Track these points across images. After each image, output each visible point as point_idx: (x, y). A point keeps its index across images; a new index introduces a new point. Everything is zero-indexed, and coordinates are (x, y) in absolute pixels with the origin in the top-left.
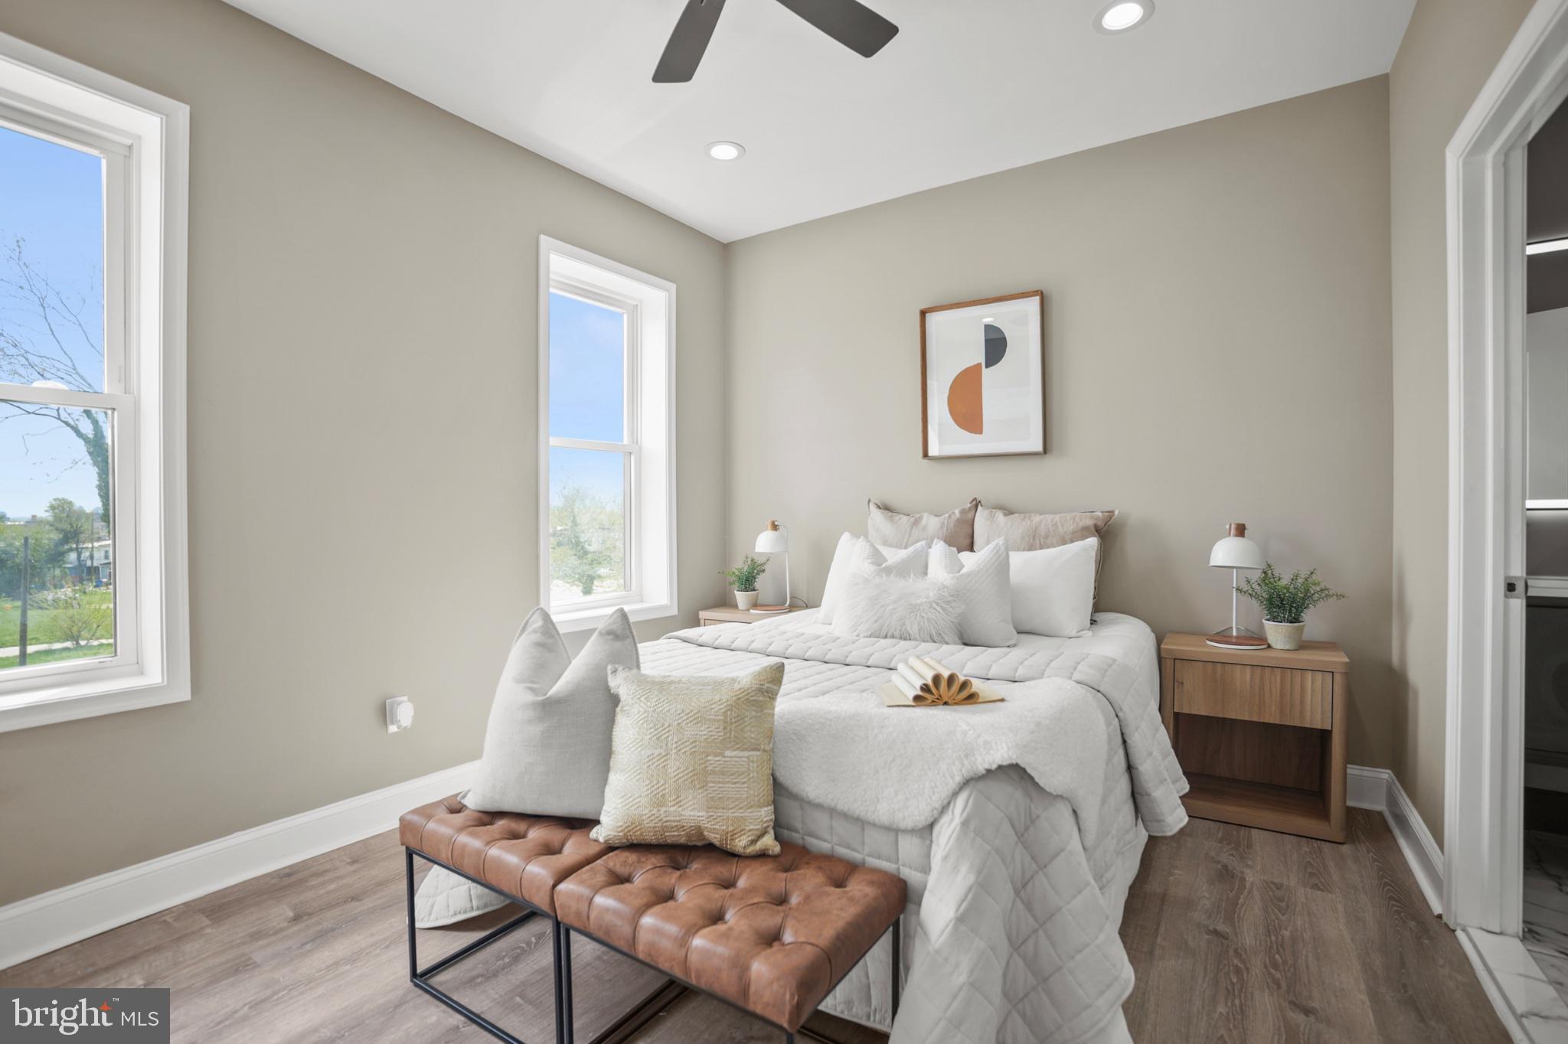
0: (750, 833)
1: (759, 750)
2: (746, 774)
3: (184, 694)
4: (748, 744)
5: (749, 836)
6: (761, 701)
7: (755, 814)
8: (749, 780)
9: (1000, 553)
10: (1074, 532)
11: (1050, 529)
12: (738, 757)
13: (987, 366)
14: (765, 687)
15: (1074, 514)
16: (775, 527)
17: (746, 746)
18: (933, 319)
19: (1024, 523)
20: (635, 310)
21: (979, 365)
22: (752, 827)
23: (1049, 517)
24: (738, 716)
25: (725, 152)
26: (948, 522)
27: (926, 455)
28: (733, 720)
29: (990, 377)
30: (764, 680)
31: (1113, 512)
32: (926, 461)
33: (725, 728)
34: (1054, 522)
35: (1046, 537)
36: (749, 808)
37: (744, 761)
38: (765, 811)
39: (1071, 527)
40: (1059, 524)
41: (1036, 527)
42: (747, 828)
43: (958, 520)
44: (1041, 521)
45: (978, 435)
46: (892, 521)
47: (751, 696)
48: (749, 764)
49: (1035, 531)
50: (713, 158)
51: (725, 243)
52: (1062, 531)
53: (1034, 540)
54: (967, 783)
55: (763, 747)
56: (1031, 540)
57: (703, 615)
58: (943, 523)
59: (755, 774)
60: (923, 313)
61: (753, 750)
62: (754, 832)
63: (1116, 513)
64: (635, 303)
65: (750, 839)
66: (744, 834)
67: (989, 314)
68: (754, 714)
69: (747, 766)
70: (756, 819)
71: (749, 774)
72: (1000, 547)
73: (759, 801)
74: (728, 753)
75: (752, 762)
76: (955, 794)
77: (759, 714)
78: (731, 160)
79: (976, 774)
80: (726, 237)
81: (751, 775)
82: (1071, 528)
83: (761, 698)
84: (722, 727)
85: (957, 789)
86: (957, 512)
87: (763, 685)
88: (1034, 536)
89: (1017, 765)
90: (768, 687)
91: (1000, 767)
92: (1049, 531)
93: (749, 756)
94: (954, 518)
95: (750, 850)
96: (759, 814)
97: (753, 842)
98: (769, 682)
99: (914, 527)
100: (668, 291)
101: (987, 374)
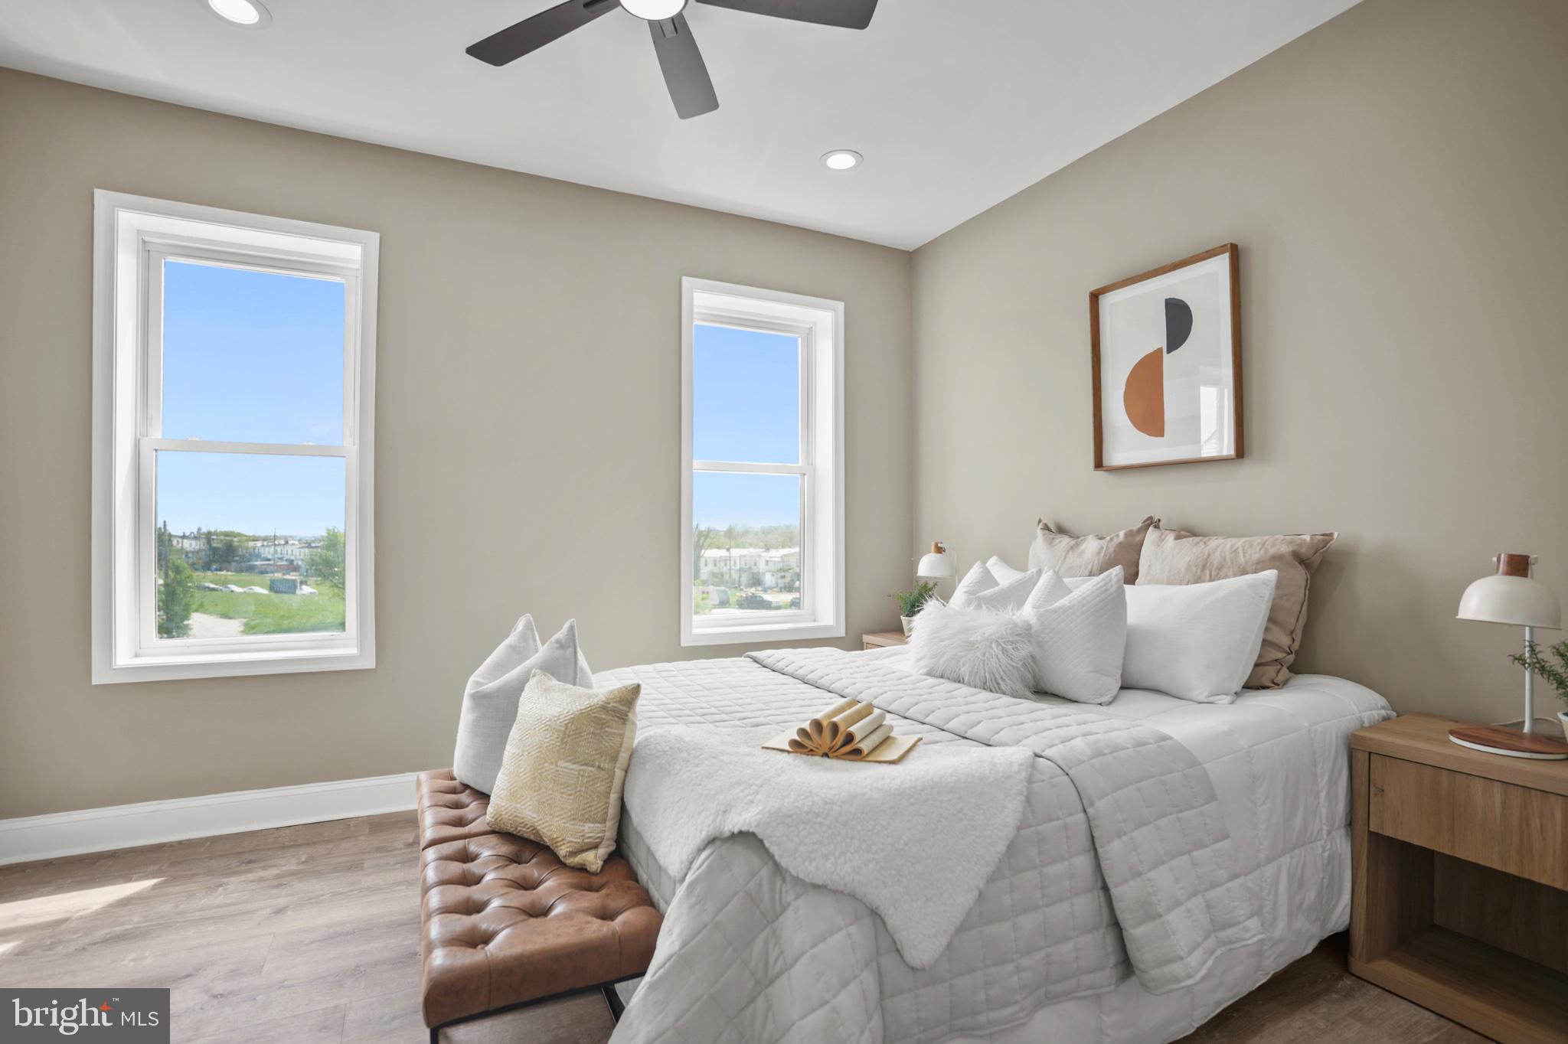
0: (569, 844)
1: (593, 766)
2: (573, 787)
3: (370, 663)
4: (581, 758)
5: (568, 847)
6: (604, 719)
7: (576, 827)
8: (576, 793)
9: (1109, 585)
10: (1258, 562)
11: (1228, 557)
12: (569, 769)
13: (1169, 351)
14: (610, 706)
15: (1265, 538)
16: (939, 550)
17: (577, 760)
18: (1107, 301)
19: (1195, 550)
20: (810, 333)
21: (1160, 350)
22: (571, 839)
23: (1230, 542)
24: (576, 730)
25: (841, 162)
26: (1107, 546)
27: (1099, 464)
28: (571, 733)
29: (1171, 362)
30: (612, 699)
31: (1331, 535)
32: (1100, 473)
33: (562, 739)
34: (1235, 548)
35: (1220, 568)
36: (571, 820)
37: (574, 774)
38: (589, 827)
39: (1256, 554)
40: (1241, 550)
41: (1209, 555)
42: (568, 839)
43: (1120, 544)
44: (1218, 547)
45: (1159, 439)
46: (1051, 543)
47: (593, 713)
48: (578, 778)
49: (1207, 559)
50: (829, 168)
51: (911, 250)
52: (1242, 560)
53: (1202, 571)
54: (712, 841)
55: (597, 764)
56: (1199, 572)
57: (866, 638)
58: (1102, 548)
59: (584, 789)
60: (1095, 297)
61: (585, 764)
62: (573, 844)
63: (1336, 535)
64: (809, 326)
65: (568, 849)
66: (564, 844)
67: (1173, 284)
68: (592, 730)
69: (575, 779)
70: (577, 832)
71: (577, 788)
72: (1111, 580)
73: (583, 815)
74: (560, 763)
75: (582, 776)
76: (700, 851)
77: (598, 731)
78: (847, 170)
79: (721, 834)
80: (910, 245)
81: (578, 789)
82: (1256, 557)
83: (604, 716)
84: (560, 738)
85: (702, 847)
86: (1122, 534)
87: (609, 703)
88: (1204, 567)
89: (754, 834)
90: (613, 706)
91: (741, 833)
92: (1225, 559)
93: (580, 770)
94: (1116, 541)
95: (570, 861)
96: (582, 828)
97: (574, 854)
98: (615, 702)
99: (1071, 553)
100: (834, 310)
101: (1169, 360)
